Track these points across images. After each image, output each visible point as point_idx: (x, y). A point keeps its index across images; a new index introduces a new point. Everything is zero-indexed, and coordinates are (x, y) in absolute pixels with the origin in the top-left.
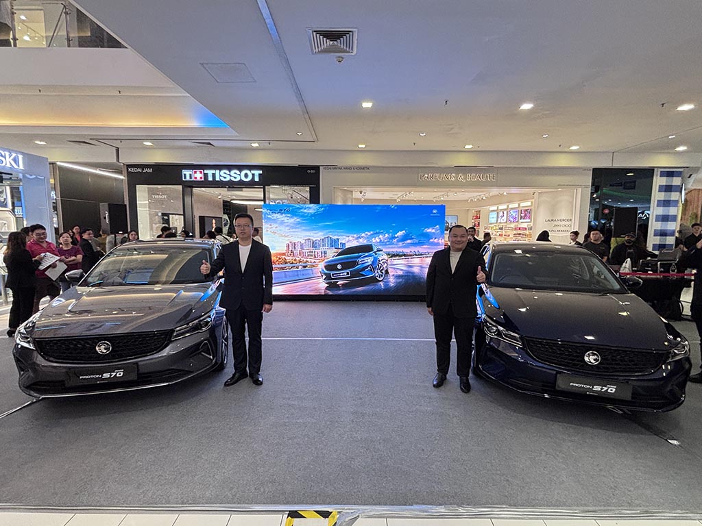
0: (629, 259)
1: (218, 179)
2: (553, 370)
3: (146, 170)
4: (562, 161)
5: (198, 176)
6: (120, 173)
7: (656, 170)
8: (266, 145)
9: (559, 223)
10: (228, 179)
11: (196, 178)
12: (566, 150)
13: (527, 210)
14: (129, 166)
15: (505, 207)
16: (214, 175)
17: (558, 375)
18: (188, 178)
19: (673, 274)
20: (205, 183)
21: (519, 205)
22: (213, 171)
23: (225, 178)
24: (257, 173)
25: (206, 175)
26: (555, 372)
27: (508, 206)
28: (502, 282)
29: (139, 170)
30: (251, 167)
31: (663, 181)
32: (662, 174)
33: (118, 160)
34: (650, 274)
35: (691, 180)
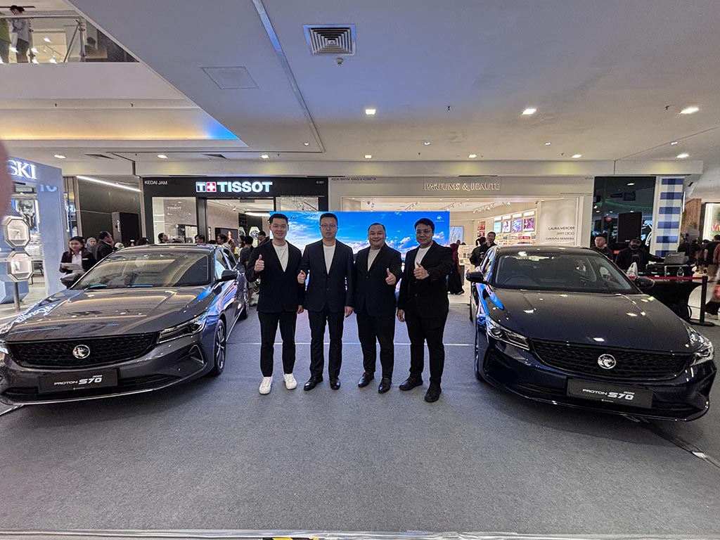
0: (635, 263)
1: (230, 190)
2: (562, 374)
3: (161, 183)
4: (564, 170)
5: (211, 187)
6: (137, 186)
7: (657, 177)
8: (275, 156)
9: (562, 231)
10: (239, 190)
11: (209, 190)
12: (569, 159)
13: (530, 220)
14: (145, 179)
15: (509, 217)
16: (226, 187)
17: (570, 381)
18: (201, 190)
19: (681, 277)
20: (218, 195)
21: (523, 214)
22: (226, 183)
23: (237, 189)
24: (268, 184)
25: (218, 187)
26: (565, 377)
27: (512, 216)
28: (507, 283)
29: (155, 183)
30: (262, 179)
31: (665, 189)
32: (664, 182)
33: (134, 173)
34: (657, 278)
35: (692, 189)
